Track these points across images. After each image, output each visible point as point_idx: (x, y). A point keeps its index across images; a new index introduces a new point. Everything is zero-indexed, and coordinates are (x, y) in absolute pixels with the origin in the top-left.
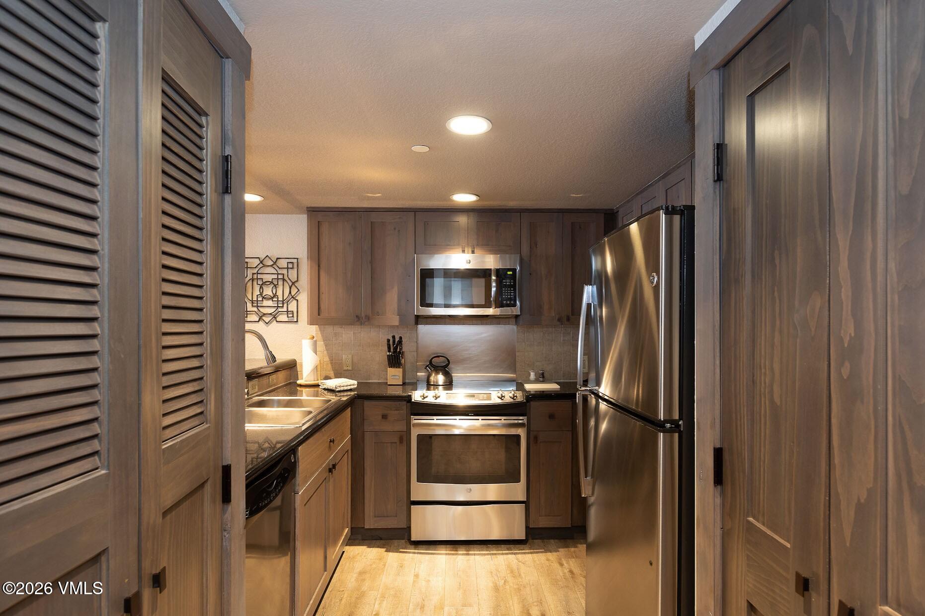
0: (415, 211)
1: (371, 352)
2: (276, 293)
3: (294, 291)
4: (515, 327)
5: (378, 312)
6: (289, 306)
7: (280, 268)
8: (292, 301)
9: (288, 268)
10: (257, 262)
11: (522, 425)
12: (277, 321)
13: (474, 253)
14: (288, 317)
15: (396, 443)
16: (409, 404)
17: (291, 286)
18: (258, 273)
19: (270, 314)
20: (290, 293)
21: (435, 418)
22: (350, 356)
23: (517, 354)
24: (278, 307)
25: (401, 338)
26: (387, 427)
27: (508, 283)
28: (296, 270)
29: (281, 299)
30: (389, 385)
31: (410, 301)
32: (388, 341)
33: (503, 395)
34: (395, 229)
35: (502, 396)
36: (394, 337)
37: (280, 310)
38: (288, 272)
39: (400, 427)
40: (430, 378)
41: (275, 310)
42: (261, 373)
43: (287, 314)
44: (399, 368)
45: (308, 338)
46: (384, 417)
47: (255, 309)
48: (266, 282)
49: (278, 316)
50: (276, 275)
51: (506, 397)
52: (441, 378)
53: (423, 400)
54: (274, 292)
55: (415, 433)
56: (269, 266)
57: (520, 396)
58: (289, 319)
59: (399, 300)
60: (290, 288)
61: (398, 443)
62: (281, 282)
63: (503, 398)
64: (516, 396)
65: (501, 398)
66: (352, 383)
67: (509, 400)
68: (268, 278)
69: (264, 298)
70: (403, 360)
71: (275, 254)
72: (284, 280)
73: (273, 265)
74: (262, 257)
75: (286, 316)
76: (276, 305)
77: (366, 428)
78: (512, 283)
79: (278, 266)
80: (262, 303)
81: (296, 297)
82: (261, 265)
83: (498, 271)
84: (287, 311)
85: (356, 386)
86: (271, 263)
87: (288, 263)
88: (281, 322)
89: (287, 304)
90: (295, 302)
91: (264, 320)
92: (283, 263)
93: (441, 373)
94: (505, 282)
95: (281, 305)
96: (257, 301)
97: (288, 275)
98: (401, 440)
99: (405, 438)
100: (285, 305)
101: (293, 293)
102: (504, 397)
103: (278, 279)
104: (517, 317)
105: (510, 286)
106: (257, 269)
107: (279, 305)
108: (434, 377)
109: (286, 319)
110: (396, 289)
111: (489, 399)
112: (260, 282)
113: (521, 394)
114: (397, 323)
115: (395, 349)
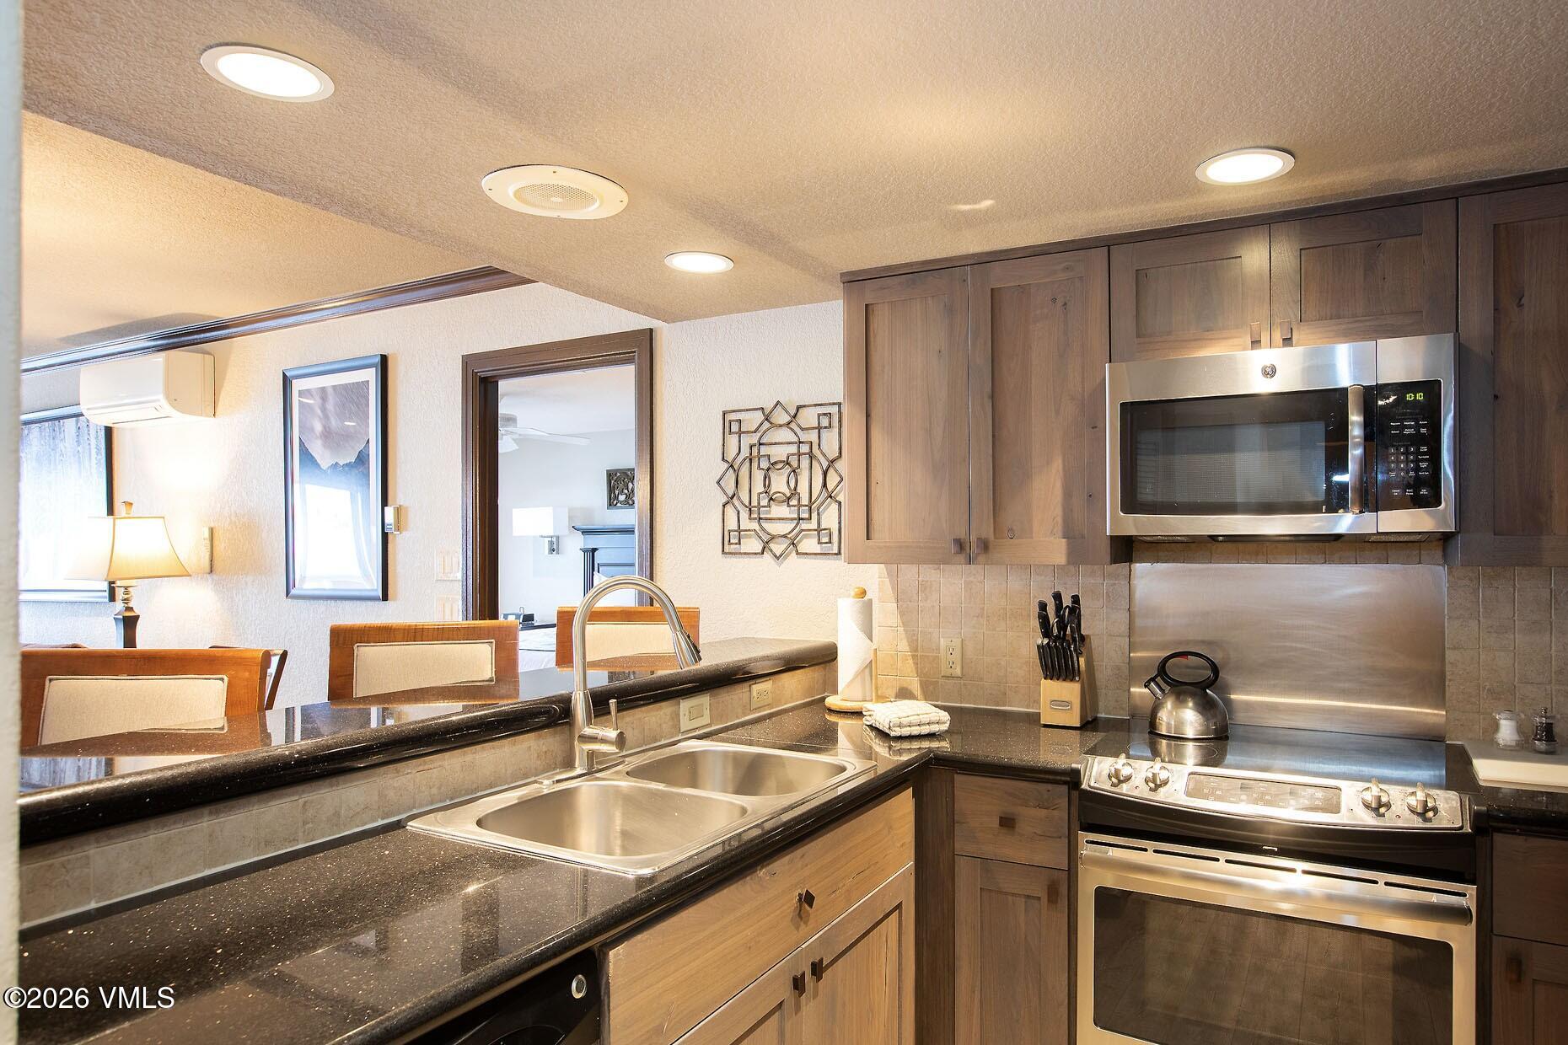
0: (1109, 244)
1: (1010, 634)
2: (795, 489)
3: (832, 480)
4: (1442, 571)
5: (1011, 530)
6: (823, 517)
7: (802, 429)
8: (829, 505)
9: (819, 428)
10: (759, 417)
11: (1460, 914)
12: (798, 553)
13: (1291, 345)
14: (820, 543)
15: (1039, 898)
16: (1075, 794)
17: (827, 470)
18: (760, 444)
19: (785, 536)
20: (825, 485)
21: (1151, 845)
22: (957, 642)
23: (1450, 656)
24: (800, 519)
25: (1076, 599)
26: (1013, 850)
27: (1407, 431)
28: (836, 430)
29: (805, 501)
30: (1046, 726)
31: (1094, 497)
32: (1043, 606)
33: (1384, 799)
34: (1054, 300)
35: (1380, 805)
36: (1057, 597)
37: (804, 525)
38: (819, 437)
39: (1051, 855)
40: (1159, 715)
41: (793, 525)
42: (751, 673)
43: (819, 534)
44: (1072, 680)
45: (852, 593)
46: (1007, 822)
47: (755, 525)
48: (776, 463)
49: (799, 542)
50: (795, 446)
51: (1393, 807)
52: (1187, 719)
53: (1113, 789)
54: (792, 485)
55: (1090, 881)
56: (781, 426)
57: (1450, 811)
58: (822, 549)
59: (1067, 495)
60: (825, 474)
61: (1045, 899)
62: (805, 462)
63: (1382, 810)
64: (1435, 810)
65: (1376, 810)
66: (936, 719)
67: (1407, 820)
68: (779, 453)
69: (771, 499)
70: (1082, 660)
71: (792, 399)
72: (811, 456)
73: (789, 423)
74: (769, 406)
75: (816, 540)
76: (796, 516)
77: (959, 846)
78: (1423, 431)
79: (799, 426)
80: (769, 512)
81: (837, 495)
82: (766, 425)
83: (1370, 395)
84: (819, 530)
85: (945, 727)
86: (786, 418)
87: (819, 415)
88: (806, 554)
89: (819, 514)
90: (835, 506)
91: (771, 551)
92: (809, 418)
93: (1191, 704)
94: (1396, 428)
95: (806, 516)
96: (759, 506)
97: (819, 445)
98: (1053, 892)
99: (1064, 890)
100: (814, 515)
101: (830, 486)
102: (1388, 806)
103: (799, 455)
104: (1445, 538)
105: (1417, 439)
106: (759, 435)
107: (802, 516)
108: (1170, 713)
109: (817, 549)
110: (1058, 464)
111: (1335, 809)
112: (764, 464)
113: (1456, 803)
114: (1060, 558)
115: (1062, 626)
